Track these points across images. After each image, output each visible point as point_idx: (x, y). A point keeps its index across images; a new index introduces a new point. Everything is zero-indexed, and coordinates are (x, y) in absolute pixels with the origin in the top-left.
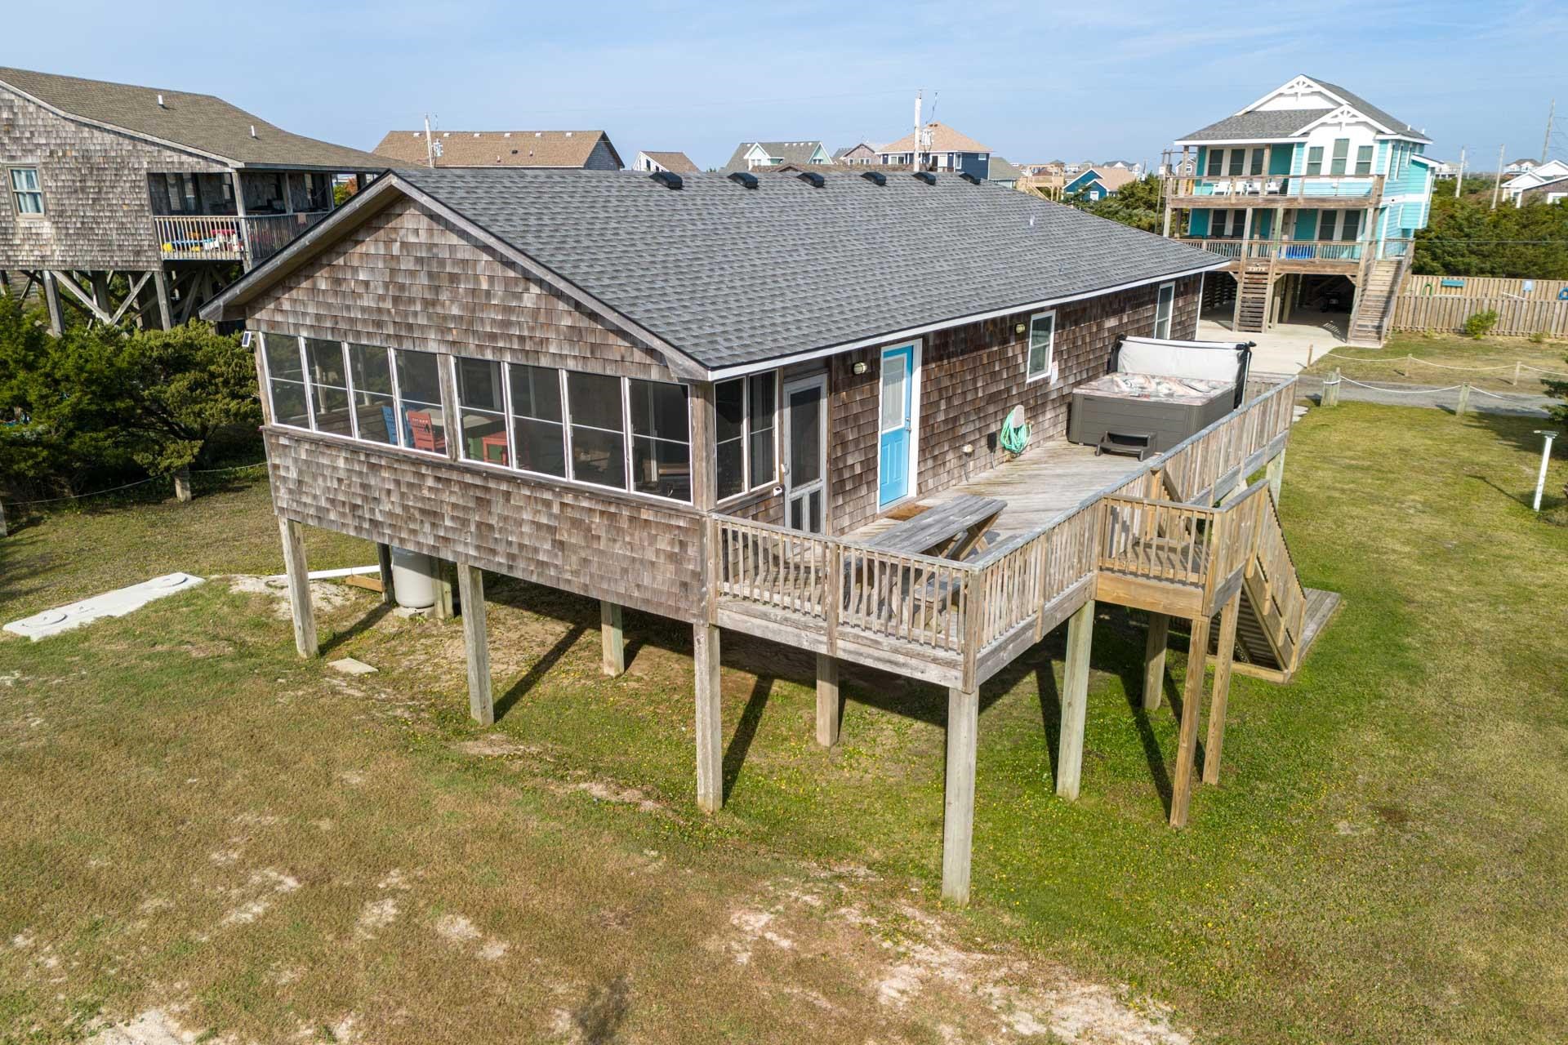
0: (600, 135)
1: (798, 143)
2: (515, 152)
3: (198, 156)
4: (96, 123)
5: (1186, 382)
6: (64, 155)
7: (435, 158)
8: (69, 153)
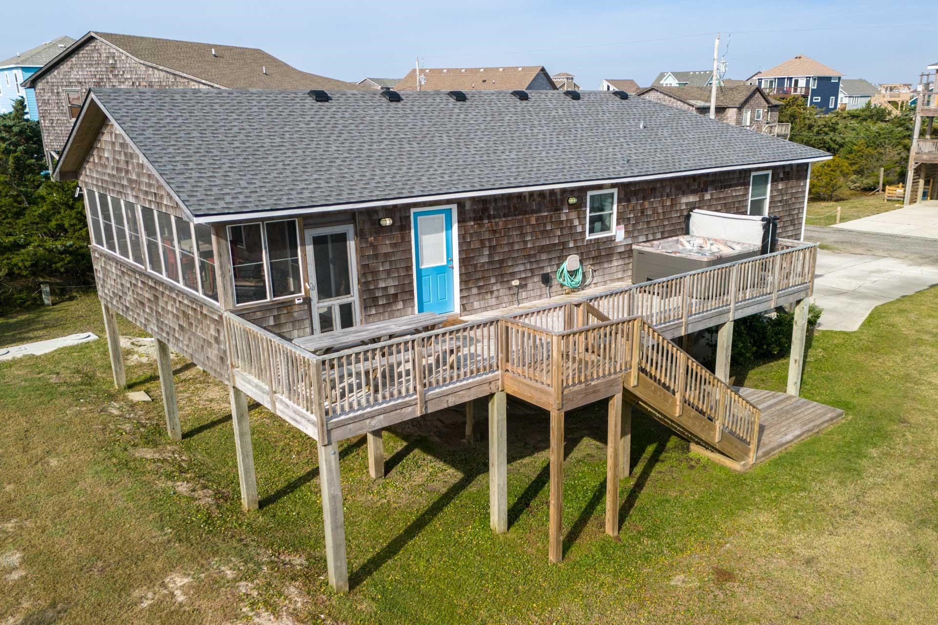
0: (540, 69)
1: (700, 72)
2: (484, 81)
3: (209, 85)
4: (154, 65)
5: (729, 244)
6: (139, 85)
7: (420, 85)
8: (142, 84)
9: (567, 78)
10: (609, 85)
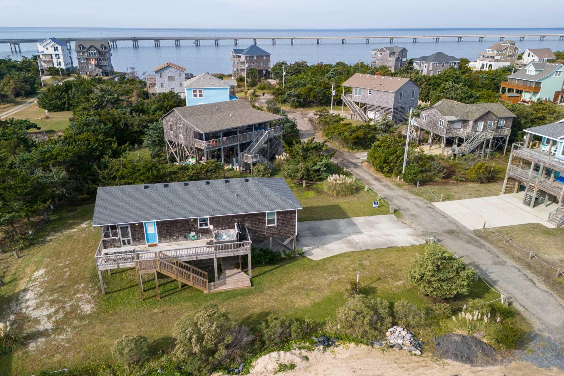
2: (381, 84)
8: (185, 125)
9: (511, 44)
10: (530, 52)
